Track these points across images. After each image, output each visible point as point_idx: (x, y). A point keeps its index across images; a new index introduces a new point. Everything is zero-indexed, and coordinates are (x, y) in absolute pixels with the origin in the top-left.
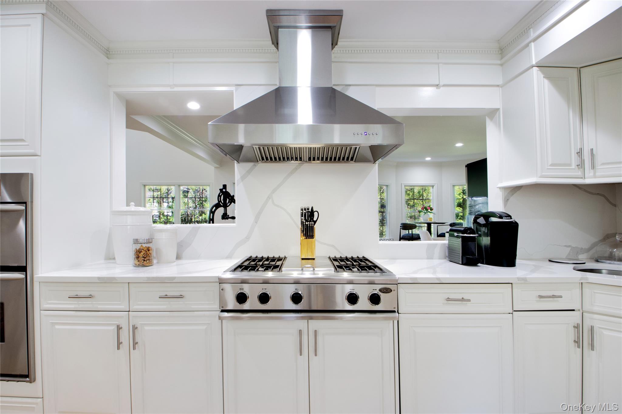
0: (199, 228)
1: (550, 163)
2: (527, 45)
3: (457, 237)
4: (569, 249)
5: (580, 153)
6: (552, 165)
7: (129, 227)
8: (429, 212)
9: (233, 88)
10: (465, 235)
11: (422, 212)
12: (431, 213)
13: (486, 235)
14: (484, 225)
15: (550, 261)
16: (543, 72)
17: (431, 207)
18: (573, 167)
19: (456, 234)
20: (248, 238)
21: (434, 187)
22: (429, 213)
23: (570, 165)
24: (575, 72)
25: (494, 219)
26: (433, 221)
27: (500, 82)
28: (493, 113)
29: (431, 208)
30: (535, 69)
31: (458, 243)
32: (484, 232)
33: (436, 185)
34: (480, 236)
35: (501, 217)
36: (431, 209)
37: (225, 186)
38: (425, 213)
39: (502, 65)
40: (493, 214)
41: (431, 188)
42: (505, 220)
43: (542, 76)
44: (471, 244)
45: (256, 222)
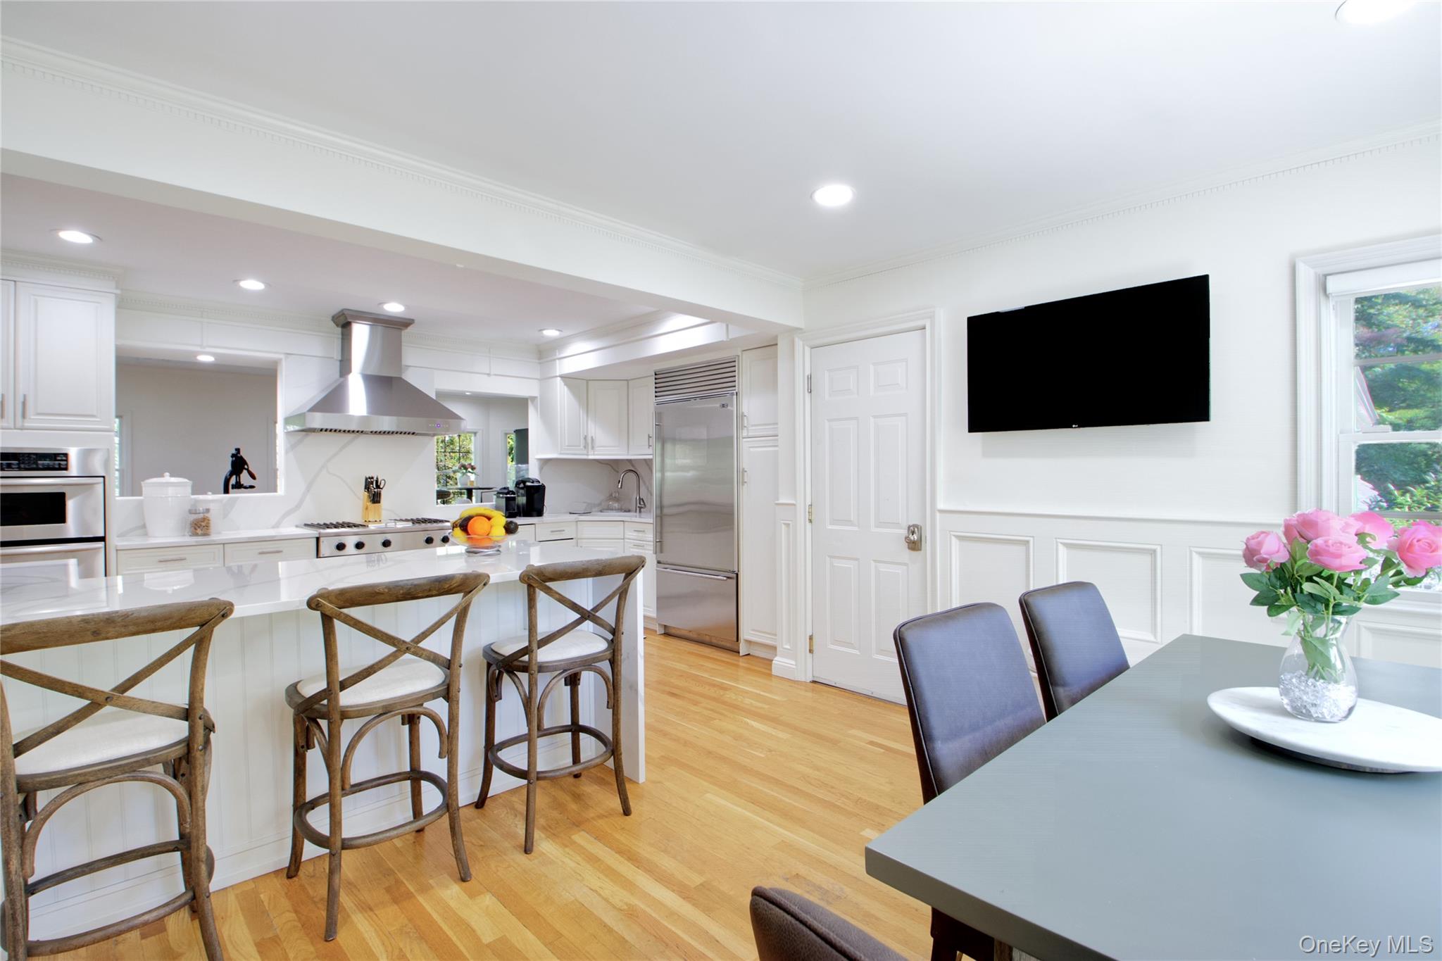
0: (238, 498)
1: (567, 444)
2: (555, 360)
3: (502, 497)
4: (585, 504)
5: (585, 438)
6: (568, 446)
7: (170, 499)
8: (469, 472)
9: (282, 356)
10: (508, 496)
11: (458, 472)
12: (472, 473)
13: (523, 495)
14: (522, 488)
15: (571, 513)
16: (564, 381)
17: (473, 464)
18: (582, 447)
19: (501, 496)
20: (298, 507)
21: (477, 435)
22: (469, 474)
23: (580, 446)
24: (585, 382)
25: (528, 484)
26: (475, 485)
27: (539, 377)
28: (534, 398)
29: (472, 466)
30: (559, 378)
31: (503, 502)
32: (522, 494)
33: (481, 431)
34: (518, 496)
35: (533, 482)
36: (473, 468)
37: (238, 450)
38: (464, 474)
39: (540, 363)
40: (529, 480)
41: (473, 435)
42: (536, 484)
43: (563, 384)
44: (512, 502)
45: (308, 491)
